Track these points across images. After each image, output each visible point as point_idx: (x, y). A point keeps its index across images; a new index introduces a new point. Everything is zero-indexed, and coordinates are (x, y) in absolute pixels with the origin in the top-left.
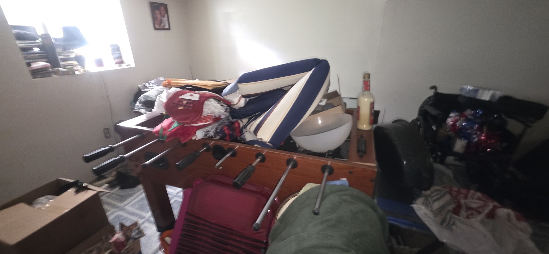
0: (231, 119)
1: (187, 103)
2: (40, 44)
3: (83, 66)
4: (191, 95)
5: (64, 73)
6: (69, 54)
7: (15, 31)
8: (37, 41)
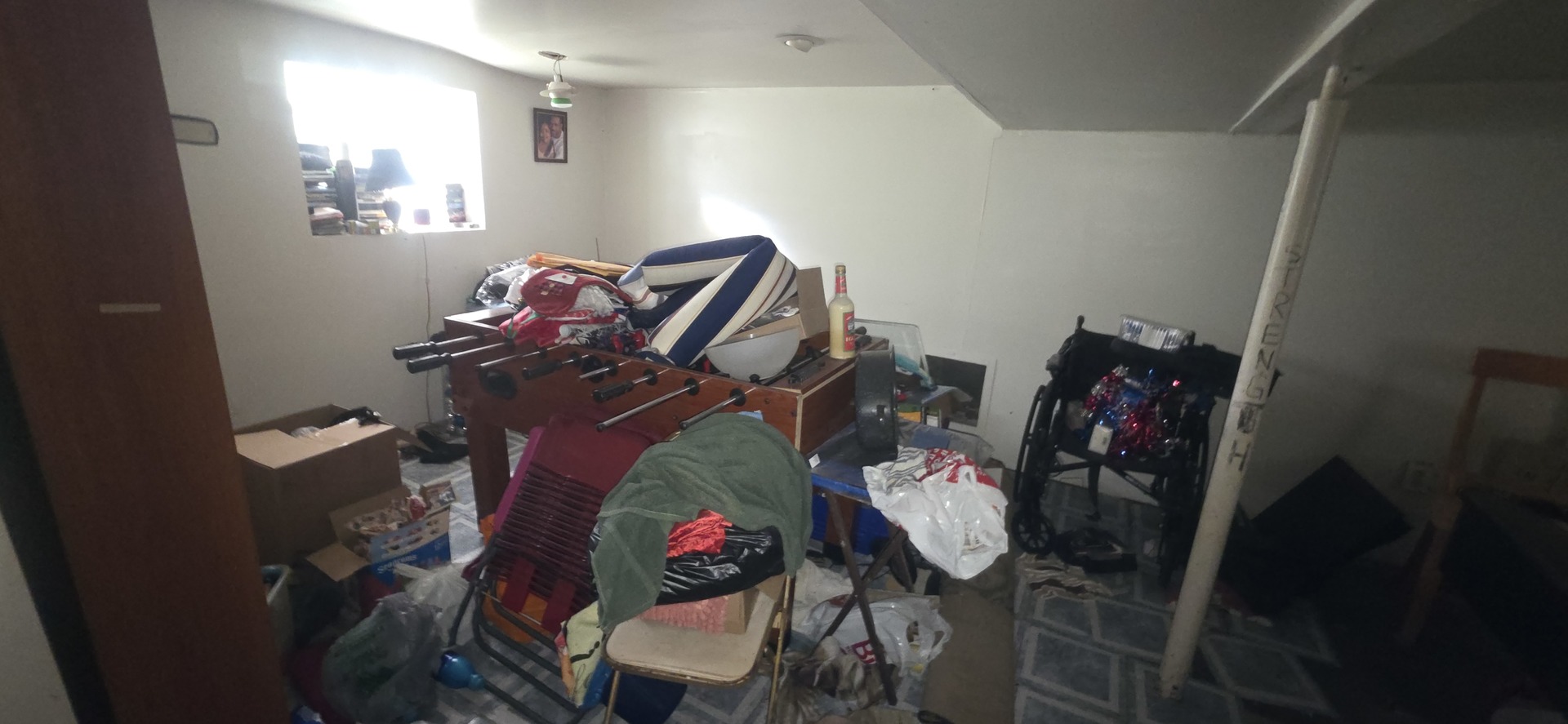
0: (630, 327)
1: (555, 286)
2: (333, 176)
3: (395, 221)
4: (564, 277)
5: (362, 231)
6: (373, 198)
7: (302, 153)
8: (328, 171)
